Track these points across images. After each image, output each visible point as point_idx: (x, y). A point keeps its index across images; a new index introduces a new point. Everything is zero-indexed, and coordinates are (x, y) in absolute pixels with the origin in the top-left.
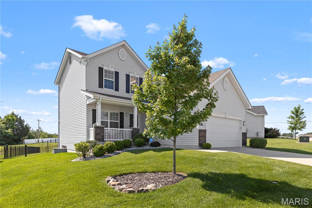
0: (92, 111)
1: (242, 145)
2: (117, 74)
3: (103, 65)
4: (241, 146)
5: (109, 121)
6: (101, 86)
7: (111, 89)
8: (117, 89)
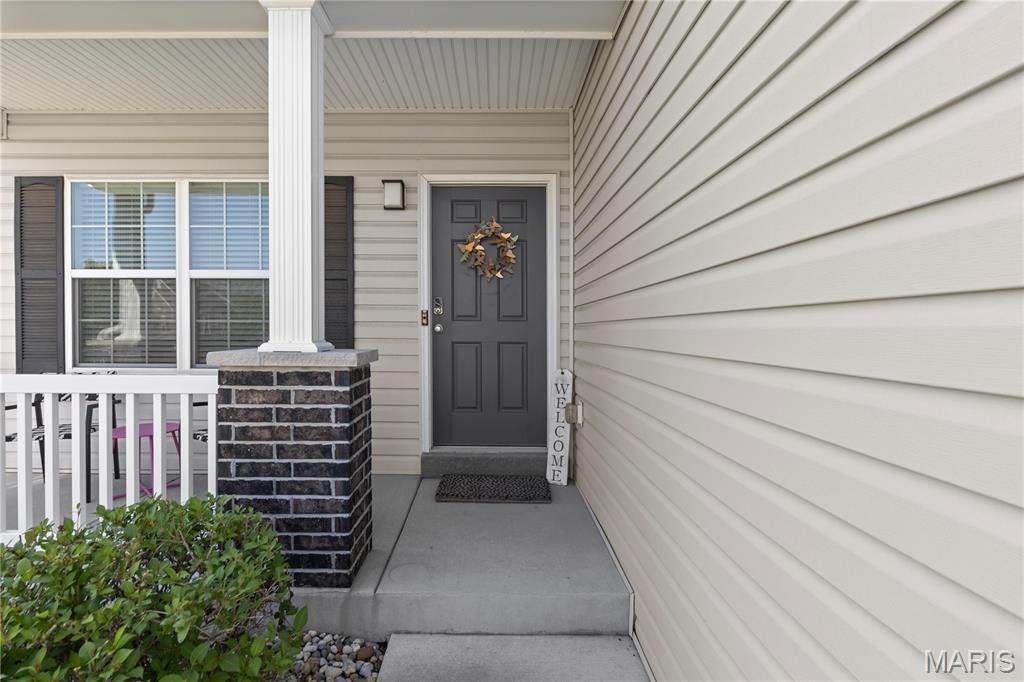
0: (11, 197)
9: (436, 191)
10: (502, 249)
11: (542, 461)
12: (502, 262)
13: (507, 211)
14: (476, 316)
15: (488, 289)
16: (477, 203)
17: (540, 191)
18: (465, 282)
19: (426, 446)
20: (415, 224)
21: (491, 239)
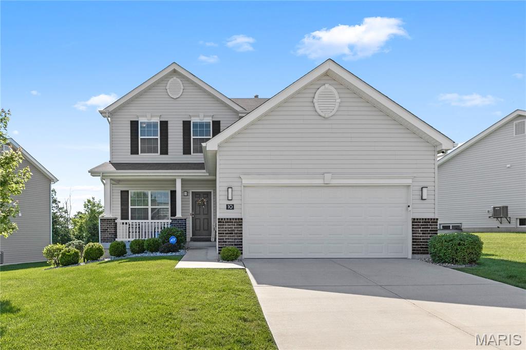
0: (120, 194)
1: (413, 253)
2: (164, 125)
3: (137, 116)
4: (410, 255)
5: (150, 207)
6: (134, 151)
7: (154, 152)
8: (164, 151)
9: (192, 192)
10: (204, 203)
11: (211, 238)
12: (204, 205)
13: (205, 196)
14: (200, 214)
15: (202, 210)
16: (200, 195)
17: (211, 192)
18: (198, 208)
19: (191, 236)
20: (189, 198)
21: (203, 200)
